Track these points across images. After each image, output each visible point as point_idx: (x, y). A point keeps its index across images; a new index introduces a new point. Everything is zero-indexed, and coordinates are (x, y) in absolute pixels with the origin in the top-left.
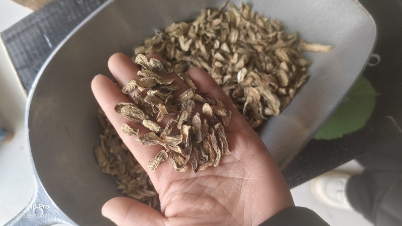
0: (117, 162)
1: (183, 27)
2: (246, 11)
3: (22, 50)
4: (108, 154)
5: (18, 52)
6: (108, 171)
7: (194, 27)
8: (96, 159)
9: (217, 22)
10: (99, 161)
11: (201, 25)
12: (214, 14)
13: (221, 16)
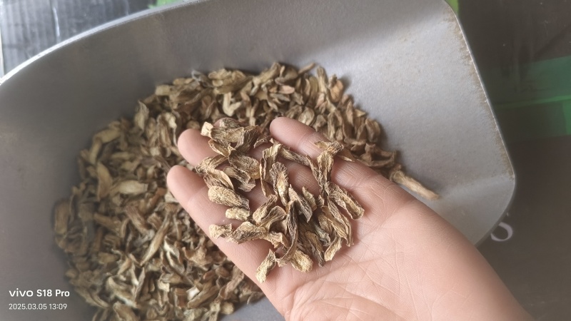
0: (82, 235)
1: (237, 78)
2: (336, 90)
3: (19, 21)
4: (72, 219)
5: (11, 21)
6: (61, 244)
7: (253, 85)
8: (53, 221)
9: (288, 89)
10: (56, 225)
11: (263, 86)
12: (289, 76)
13: (299, 83)
